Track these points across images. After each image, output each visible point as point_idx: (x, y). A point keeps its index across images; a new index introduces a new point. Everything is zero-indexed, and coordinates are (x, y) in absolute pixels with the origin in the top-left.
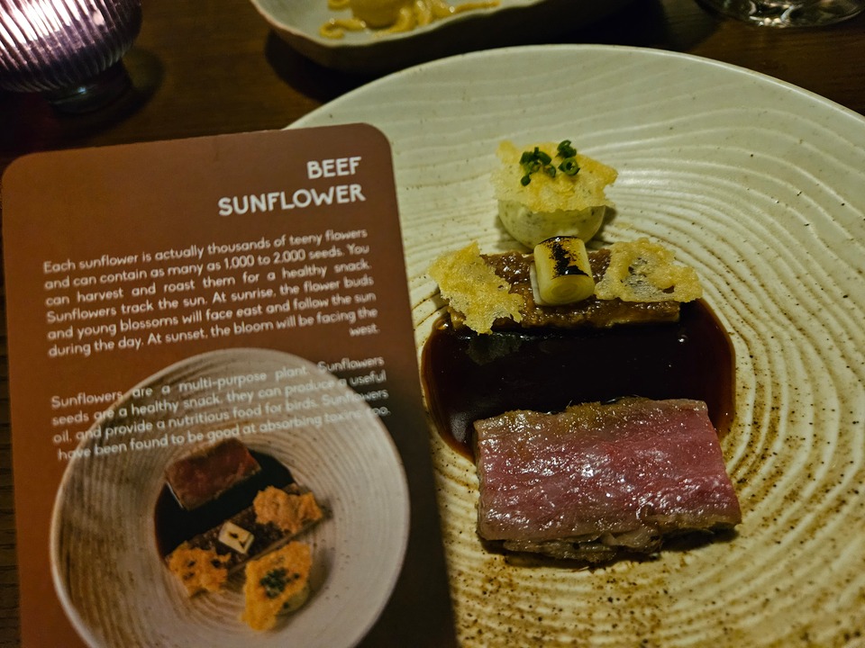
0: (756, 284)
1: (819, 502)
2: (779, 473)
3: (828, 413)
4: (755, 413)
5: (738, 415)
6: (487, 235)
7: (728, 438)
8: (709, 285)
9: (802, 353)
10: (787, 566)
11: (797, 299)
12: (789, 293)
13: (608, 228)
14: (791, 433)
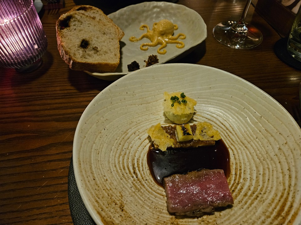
0: (234, 134)
1: (252, 196)
2: (242, 188)
3: (253, 171)
4: (235, 171)
5: (231, 172)
6: (161, 119)
7: (229, 178)
8: (222, 134)
9: (246, 154)
10: (245, 215)
11: (245, 138)
12: (242, 136)
13: (194, 116)
14: (245, 177)
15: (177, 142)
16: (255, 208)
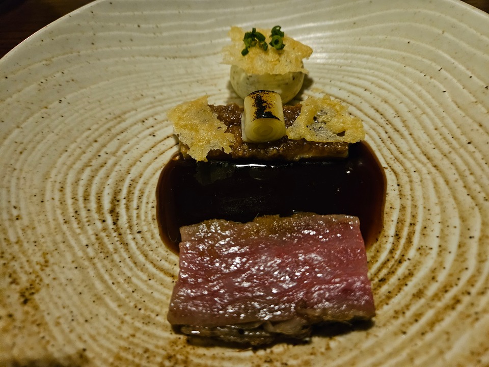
0: (406, 133)
1: (439, 299)
2: (411, 274)
3: (451, 229)
4: (397, 227)
5: (385, 229)
6: (221, 94)
7: (375, 245)
8: (373, 133)
9: (435, 183)
11: (435, 144)
12: (429, 140)
13: (306, 92)
14: (422, 244)
15: (242, 143)
16: (445, 337)
